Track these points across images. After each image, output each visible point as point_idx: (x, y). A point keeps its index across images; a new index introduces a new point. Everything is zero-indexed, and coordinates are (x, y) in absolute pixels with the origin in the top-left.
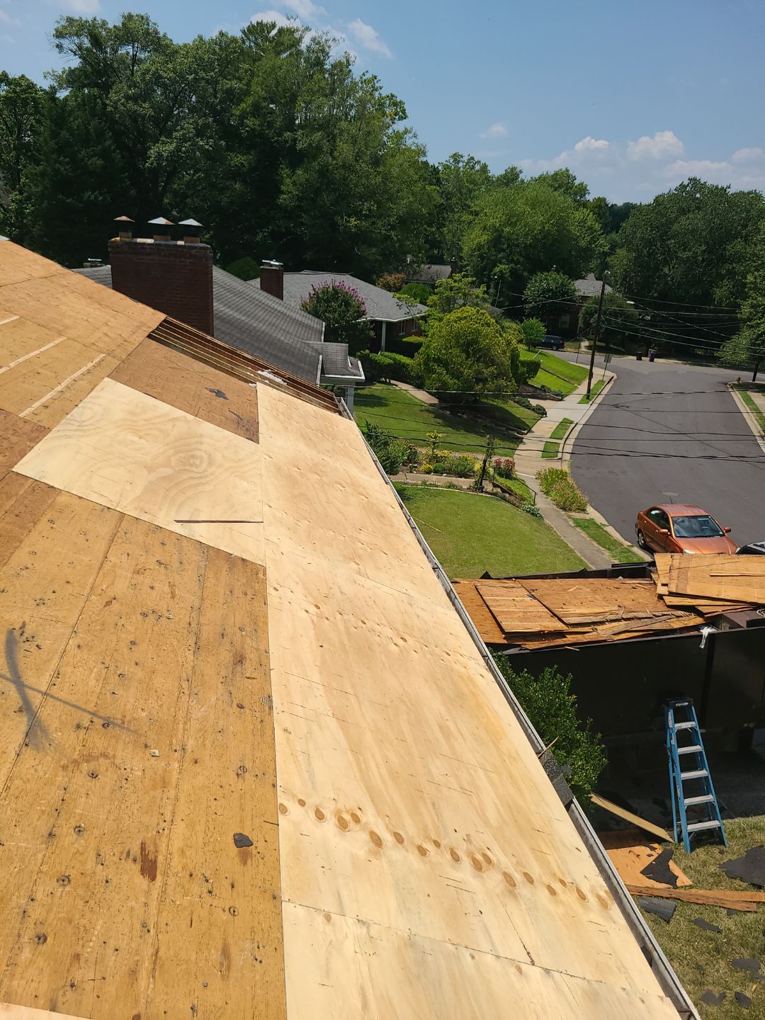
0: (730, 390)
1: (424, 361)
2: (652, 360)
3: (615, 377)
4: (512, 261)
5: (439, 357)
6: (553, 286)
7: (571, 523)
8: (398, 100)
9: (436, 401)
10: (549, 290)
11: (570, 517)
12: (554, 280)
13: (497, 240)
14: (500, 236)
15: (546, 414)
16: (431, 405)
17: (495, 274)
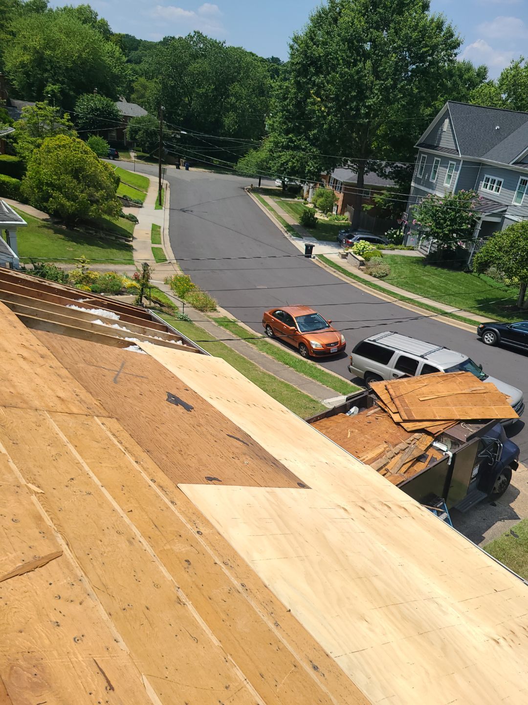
0: (249, 194)
1: (37, 185)
2: (187, 169)
3: (168, 184)
4: (57, 81)
5: (52, 182)
6: (99, 106)
7: (213, 323)
9: (47, 216)
10: (97, 110)
11: (208, 316)
12: (100, 100)
14: (42, 58)
15: (138, 221)
16: (43, 220)
17: (47, 93)
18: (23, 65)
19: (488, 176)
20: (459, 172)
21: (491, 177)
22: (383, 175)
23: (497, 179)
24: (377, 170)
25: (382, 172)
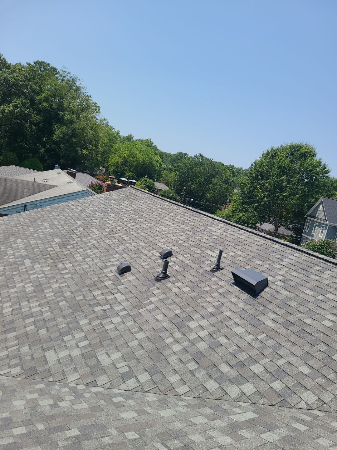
8: (98, 105)
13: (125, 162)
14: (126, 161)
17: (127, 176)
18: (117, 163)
22: (288, 229)
24: (285, 226)
25: (287, 227)
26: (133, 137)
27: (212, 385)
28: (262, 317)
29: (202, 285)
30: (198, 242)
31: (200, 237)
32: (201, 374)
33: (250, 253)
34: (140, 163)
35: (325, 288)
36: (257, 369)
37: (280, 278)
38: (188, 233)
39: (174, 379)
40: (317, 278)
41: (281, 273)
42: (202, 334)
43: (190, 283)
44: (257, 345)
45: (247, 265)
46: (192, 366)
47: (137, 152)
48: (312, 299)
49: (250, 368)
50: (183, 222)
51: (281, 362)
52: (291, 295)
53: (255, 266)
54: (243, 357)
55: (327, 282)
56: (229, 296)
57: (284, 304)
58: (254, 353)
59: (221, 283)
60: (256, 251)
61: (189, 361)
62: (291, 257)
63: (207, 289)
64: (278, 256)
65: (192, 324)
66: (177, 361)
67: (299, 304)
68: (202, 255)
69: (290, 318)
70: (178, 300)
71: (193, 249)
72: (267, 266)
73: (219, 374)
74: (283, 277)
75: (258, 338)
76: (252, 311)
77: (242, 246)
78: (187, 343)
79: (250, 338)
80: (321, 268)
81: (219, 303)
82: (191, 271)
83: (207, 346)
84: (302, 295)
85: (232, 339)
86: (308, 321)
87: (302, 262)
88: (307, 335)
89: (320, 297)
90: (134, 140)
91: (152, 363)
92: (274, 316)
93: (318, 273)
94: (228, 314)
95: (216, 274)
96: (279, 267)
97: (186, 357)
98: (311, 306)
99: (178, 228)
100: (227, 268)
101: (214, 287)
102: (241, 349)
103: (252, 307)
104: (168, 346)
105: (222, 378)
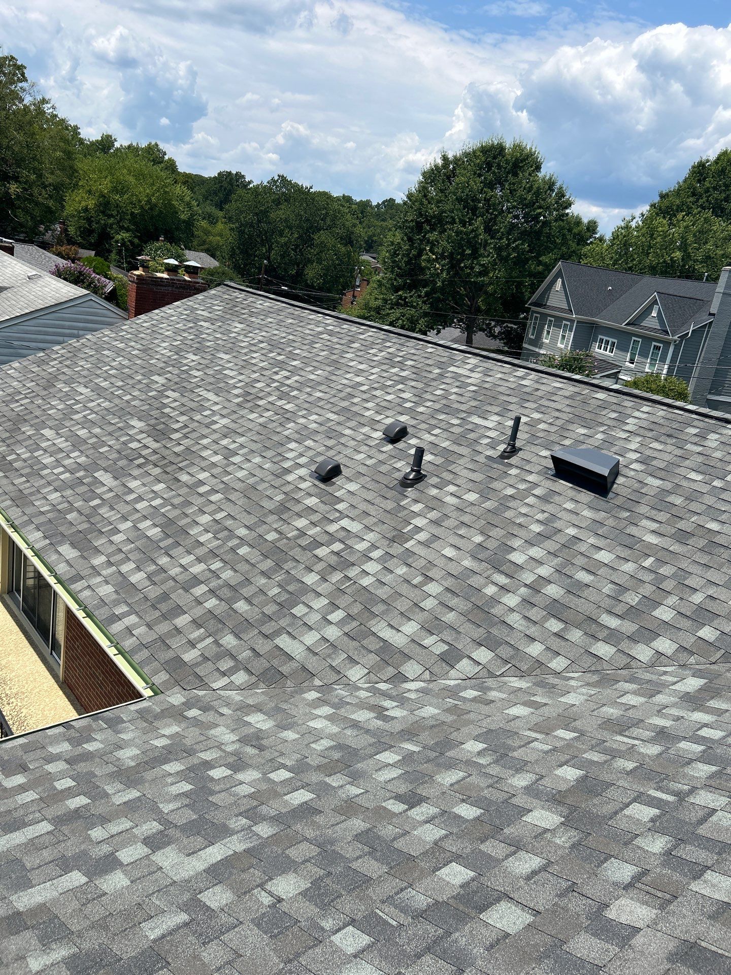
14: (107, 203)
17: (117, 242)
18: (86, 210)
19: (602, 337)
20: (573, 333)
21: (605, 338)
22: (492, 335)
23: (611, 340)
24: (486, 330)
25: (490, 332)
26: (115, 140)
27: (604, 650)
28: (632, 530)
29: (496, 485)
30: (444, 402)
31: (442, 392)
32: (576, 635)
33: (557, 414)
34: (142, 207)
35: (719, 465)
36: (664, 613)
37: (635, 456)
38: (413, 383)
39: (535, 650)
40: (700, 449)
41: (633, 446)
42: (544, 571)
43: (471, 484)
44: (648, 577)
45: (562, 438)
46: (554, 625)
47: (132, 179)
48: (705, 489)
49: (652, 614)
50: (390, 361)
51: (698, 598)
52: (668, 486)
53: (578, 439)
54: (632, 599)
55: (718, 454)
56: (557, 499)
57: (661, 502)
58: (647, 590)
59: (531, 478)
60: (568, 410)
61: (545, 619)
62: (637, 414)
63: (510, 491)
64: (614, 415)
65: (518, 558)
66: (523, 622)
67: (687, 499)
68: (466, 427)
69: (681, 525)
70: (466, 519)
71: (442, 417)
72: (600, 436)
73: (606, 632)
74: (639, 455)
75: (643, 565)
76: (611, 522)
77: (535, 402)
78: (523, 590)
79: (629, 567)
80: (698, 430)
81: (546, 515)
82: (462, 461)
83: (562, 592)
84: (684, 483)
85: (599, 573)
86: (714, 526)
87: (662, 421)
88: (722, 550)
89: (717, 483)
90: (117, 149)
91: (481, 630)
92: (655, 526)
93: (696, 439)
94: (572, 531)
95: (514, 460)
96: (624, 435)
97: (535, 614)
98: (710, 500)
99: (385, 375)
100: (527, 448)
101: (522, 486)
102: (623, 589)
103: (609, 515)
104: (494, 601)
105: (613, 637)
